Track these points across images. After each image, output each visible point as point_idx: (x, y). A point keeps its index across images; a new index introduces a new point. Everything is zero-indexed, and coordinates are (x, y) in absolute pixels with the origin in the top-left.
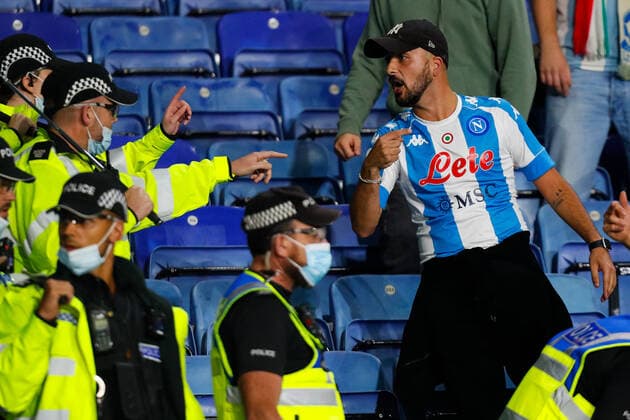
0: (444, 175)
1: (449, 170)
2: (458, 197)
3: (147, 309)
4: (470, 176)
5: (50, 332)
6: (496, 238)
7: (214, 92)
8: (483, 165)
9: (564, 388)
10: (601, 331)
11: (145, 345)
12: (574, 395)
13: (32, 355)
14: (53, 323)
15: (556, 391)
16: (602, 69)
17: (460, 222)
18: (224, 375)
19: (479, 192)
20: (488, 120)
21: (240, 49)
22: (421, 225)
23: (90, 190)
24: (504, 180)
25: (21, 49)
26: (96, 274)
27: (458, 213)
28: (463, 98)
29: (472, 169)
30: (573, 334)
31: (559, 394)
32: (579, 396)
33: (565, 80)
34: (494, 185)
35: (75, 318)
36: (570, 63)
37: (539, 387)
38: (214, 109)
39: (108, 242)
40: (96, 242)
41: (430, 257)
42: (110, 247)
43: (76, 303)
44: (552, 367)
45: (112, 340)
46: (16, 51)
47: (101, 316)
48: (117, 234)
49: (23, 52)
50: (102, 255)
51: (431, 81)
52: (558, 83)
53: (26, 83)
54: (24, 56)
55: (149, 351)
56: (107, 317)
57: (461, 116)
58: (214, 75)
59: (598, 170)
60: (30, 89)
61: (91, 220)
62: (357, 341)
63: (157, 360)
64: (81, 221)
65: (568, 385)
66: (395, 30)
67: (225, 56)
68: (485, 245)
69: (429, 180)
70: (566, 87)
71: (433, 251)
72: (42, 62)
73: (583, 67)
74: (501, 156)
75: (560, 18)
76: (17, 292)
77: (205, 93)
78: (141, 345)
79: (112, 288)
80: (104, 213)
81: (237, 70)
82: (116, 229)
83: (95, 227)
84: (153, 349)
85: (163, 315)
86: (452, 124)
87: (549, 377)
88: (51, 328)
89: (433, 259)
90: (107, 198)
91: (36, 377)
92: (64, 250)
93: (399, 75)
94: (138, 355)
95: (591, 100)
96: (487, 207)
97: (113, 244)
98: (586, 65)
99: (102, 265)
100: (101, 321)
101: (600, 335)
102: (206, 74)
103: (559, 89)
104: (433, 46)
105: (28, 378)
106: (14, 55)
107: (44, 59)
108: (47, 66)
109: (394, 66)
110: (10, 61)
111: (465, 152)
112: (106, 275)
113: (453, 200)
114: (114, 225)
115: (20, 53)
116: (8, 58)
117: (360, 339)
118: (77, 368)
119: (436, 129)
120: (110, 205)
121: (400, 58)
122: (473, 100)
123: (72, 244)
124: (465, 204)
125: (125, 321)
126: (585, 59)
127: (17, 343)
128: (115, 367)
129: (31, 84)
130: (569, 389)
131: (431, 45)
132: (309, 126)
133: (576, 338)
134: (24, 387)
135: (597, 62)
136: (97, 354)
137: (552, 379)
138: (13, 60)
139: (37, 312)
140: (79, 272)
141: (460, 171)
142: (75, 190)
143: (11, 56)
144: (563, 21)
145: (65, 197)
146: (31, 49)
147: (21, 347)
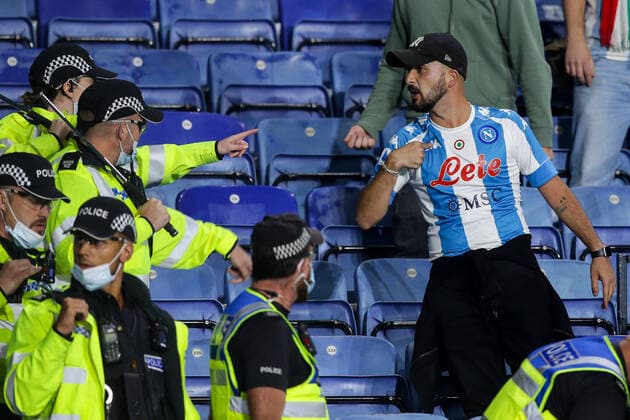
0: (453, 178)
1: (458, 174)
2: (466, 200)
3: (151, 323)
4: (477, 181)
5: (66, 345)
6: (500, 240)
7: (269, 64)
8: (491, 172)
9: (535, 404)
10: (574, 354)
11: (149, 356)
12: (543, 411)
13: (50, 366)
14: (69, 338)
15: (527, 407)
16: (625, 59)
17: (468, 224)
18: (229, 386)
19: (486, 195)
20: (497, 130)
21: (300, 20)
22: (432, 225)
23: (105, 215)
24: (509, 185)
25: (64, 57)
26: (107, 290)
27: (466, 215)
28: (477, 109)
29: (480, 175)
30: (549, 352)
31: (530, 409)
32: (547, 412)
33: (588, 72)
34: (500, 189)
35: (88, 331)
36: (595, 53)
37: (512, 401)
38: (269, 82)
39: (119, 261)
40: (108, 262)
41: (438, 256)
42: (120, 265)
43: (90, 319)
44: (525, 383)
45: (121, 351)
46: (59, 59)
47: (111, 330)
48: (127, 254)
49: (65, 60)
50: (113, 274)
51: (445, 92)
52: (581, 75)
53: (66, 88)
54: (67, 63)
55: (153, 362)
56: (116, 331)
57: (472, 125)
58: (274, 45)
59: (622, 151)
60: (70, 94)
61: (104, 242)
62: (378, 321)
63: (161, 371)
64: (95, 243)
65: (538, 401)
66: (415, 43)
67: (286, 25)
68: (489, 247)
69: (440, 181)
70: (589, 78)
71: (440, 250)
72: (83, 71)
73: (608, 57)
74: (508, 165)
75: (589, 9)
76: (34, 304)
77: (261, 65)
78: (146, 356)
79: (121, 304)
80: (116, 235)
81: (297, 40)
82: (126, 250)
83: (107, 248)
84: (156, 360)
85: (166, 329)
86: (465, 131)
87: (522, 392)
88: (67, 342)
89: (440, 258)
90: (119, 222)
91: (51, 386)
92: (78, 268)
93: (416, 85)
94: (143, 365)
95: (615, 87)
96: (493, 211)
97: (123, 263)
98: (611, 55)
99: (112, 282)
100: (111, 335)
101: (572, 357)
102: (266, 43)
103: (583, 79)
104: (450, 60)
105: (45, 387)
106: (57, 63)
107: (85, 67)
108: (88, 74)
109: (412, 77)
110: (53, 68)
111: (474, 159)
112: (115, 292)
113: (461, 201)
114: (125, 245)
115: (63, 61)
116: (52, 64)
117: (381, 320)
118: (89, 376)
119: (449, 135)
120: (122, 227)
121: (419, 69)
122: (485, 111)
123: (86, 262)
124: (472, 206)
125: (132, 335)
126: (611, 49)
127: (36, 354)
128: (122, 377)
129: (71, 90)
130: (539, 405)
131: (448, 58)
132: (357, 100)
133: (551, 357)
134: (43, 393)
135: (621, 53)
136: (107, 365)
137: (525, 395)
138: (56, 67)
139: (55, 327)
140: (91, 288)
141: (469, 176)
142: (90, 213)
143: (54, 64)
144: (591, 13)
145: (81, 220)
146: (73, 58)
147: (39, 358)
